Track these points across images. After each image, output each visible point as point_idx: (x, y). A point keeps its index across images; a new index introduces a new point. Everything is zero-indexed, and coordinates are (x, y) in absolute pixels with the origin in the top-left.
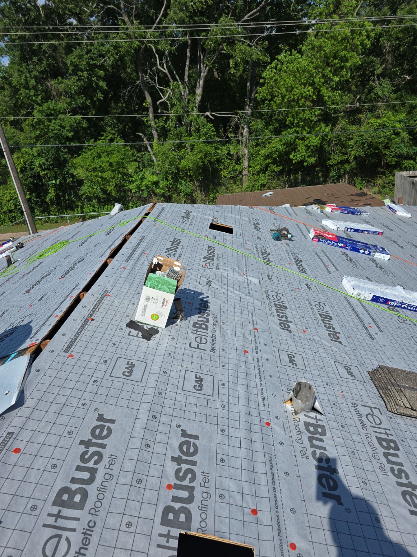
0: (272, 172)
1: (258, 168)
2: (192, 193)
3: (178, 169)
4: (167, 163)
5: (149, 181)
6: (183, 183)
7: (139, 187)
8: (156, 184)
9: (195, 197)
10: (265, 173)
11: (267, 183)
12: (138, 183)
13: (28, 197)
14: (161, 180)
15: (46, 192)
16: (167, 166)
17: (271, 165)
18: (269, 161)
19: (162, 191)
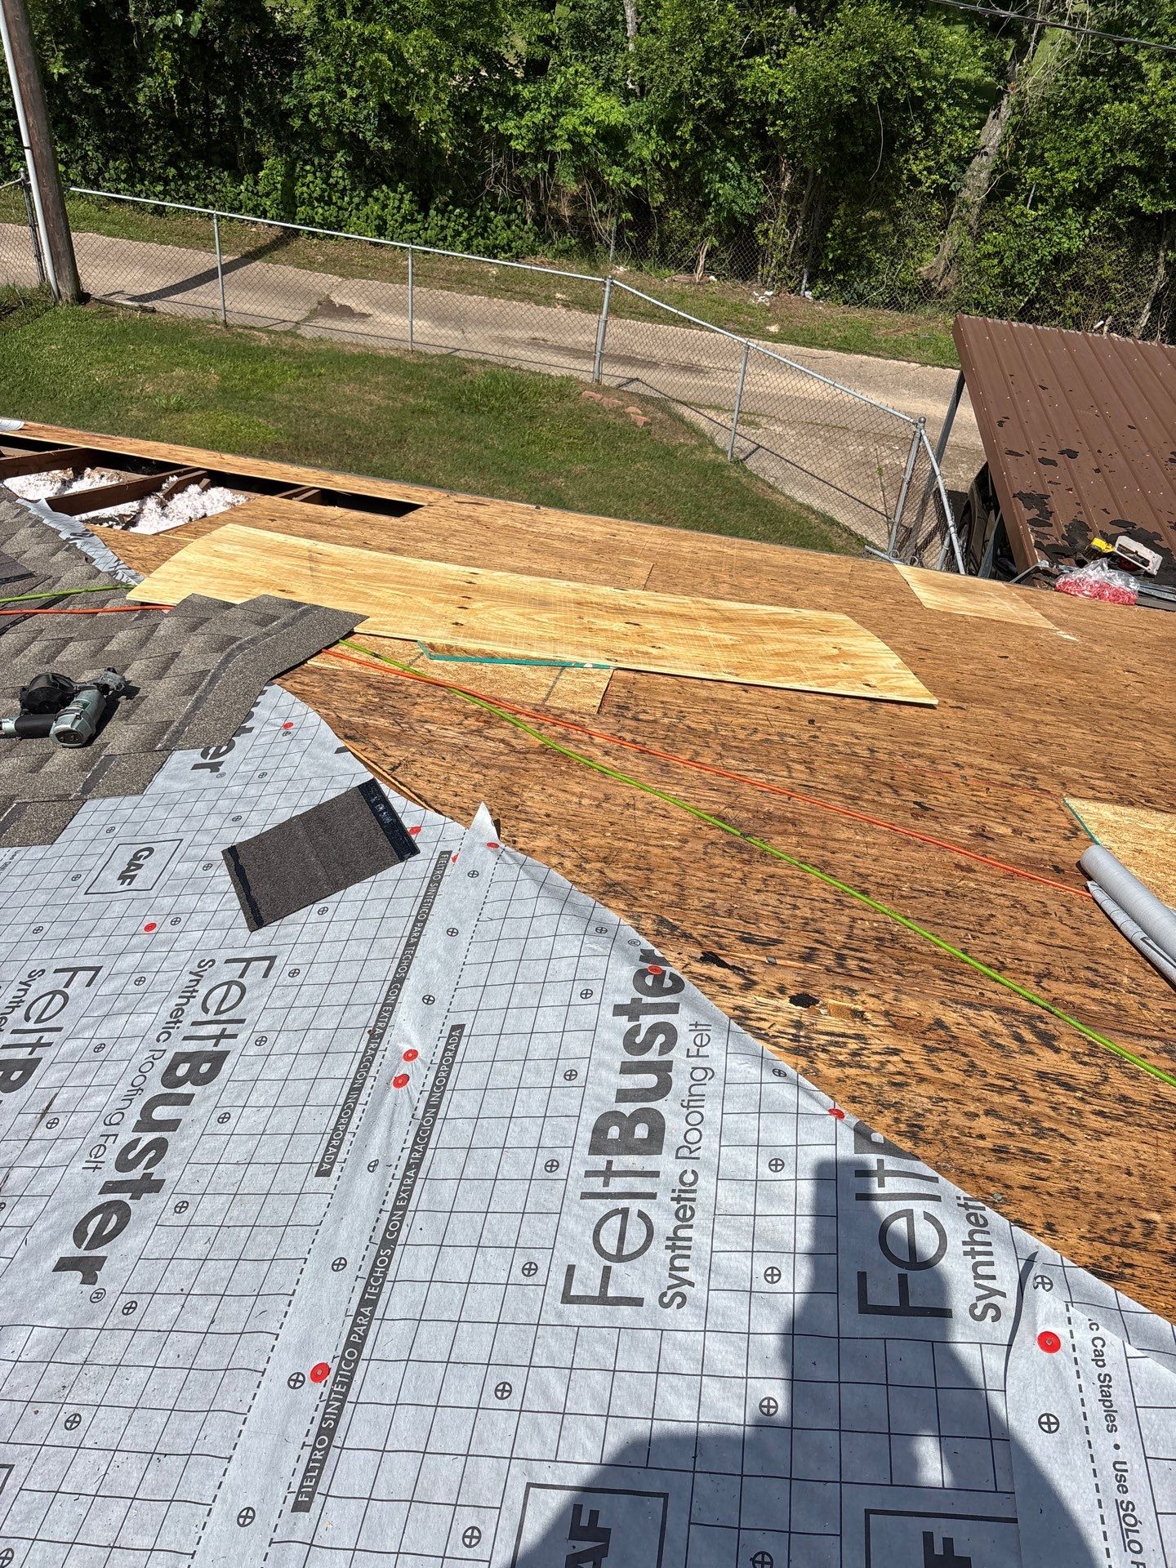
0: (1120, 210)
1: (1069, 178)
2: (754, 220)
3: (728, 93)
4: (696, 52)
5: (587, 122)
6: (733, 167)
7: (541, 137)
8: (614, 138)
9: (761, 241)
10: (1090, 209)
11: (1080, 254)
12: (539, 116)
13: (57, 69)
14: (640, 129)
15: (137, 67)
16: (686, 71)
17: (1132, 180)
18: (1131, 158)
19: (635, 182)
